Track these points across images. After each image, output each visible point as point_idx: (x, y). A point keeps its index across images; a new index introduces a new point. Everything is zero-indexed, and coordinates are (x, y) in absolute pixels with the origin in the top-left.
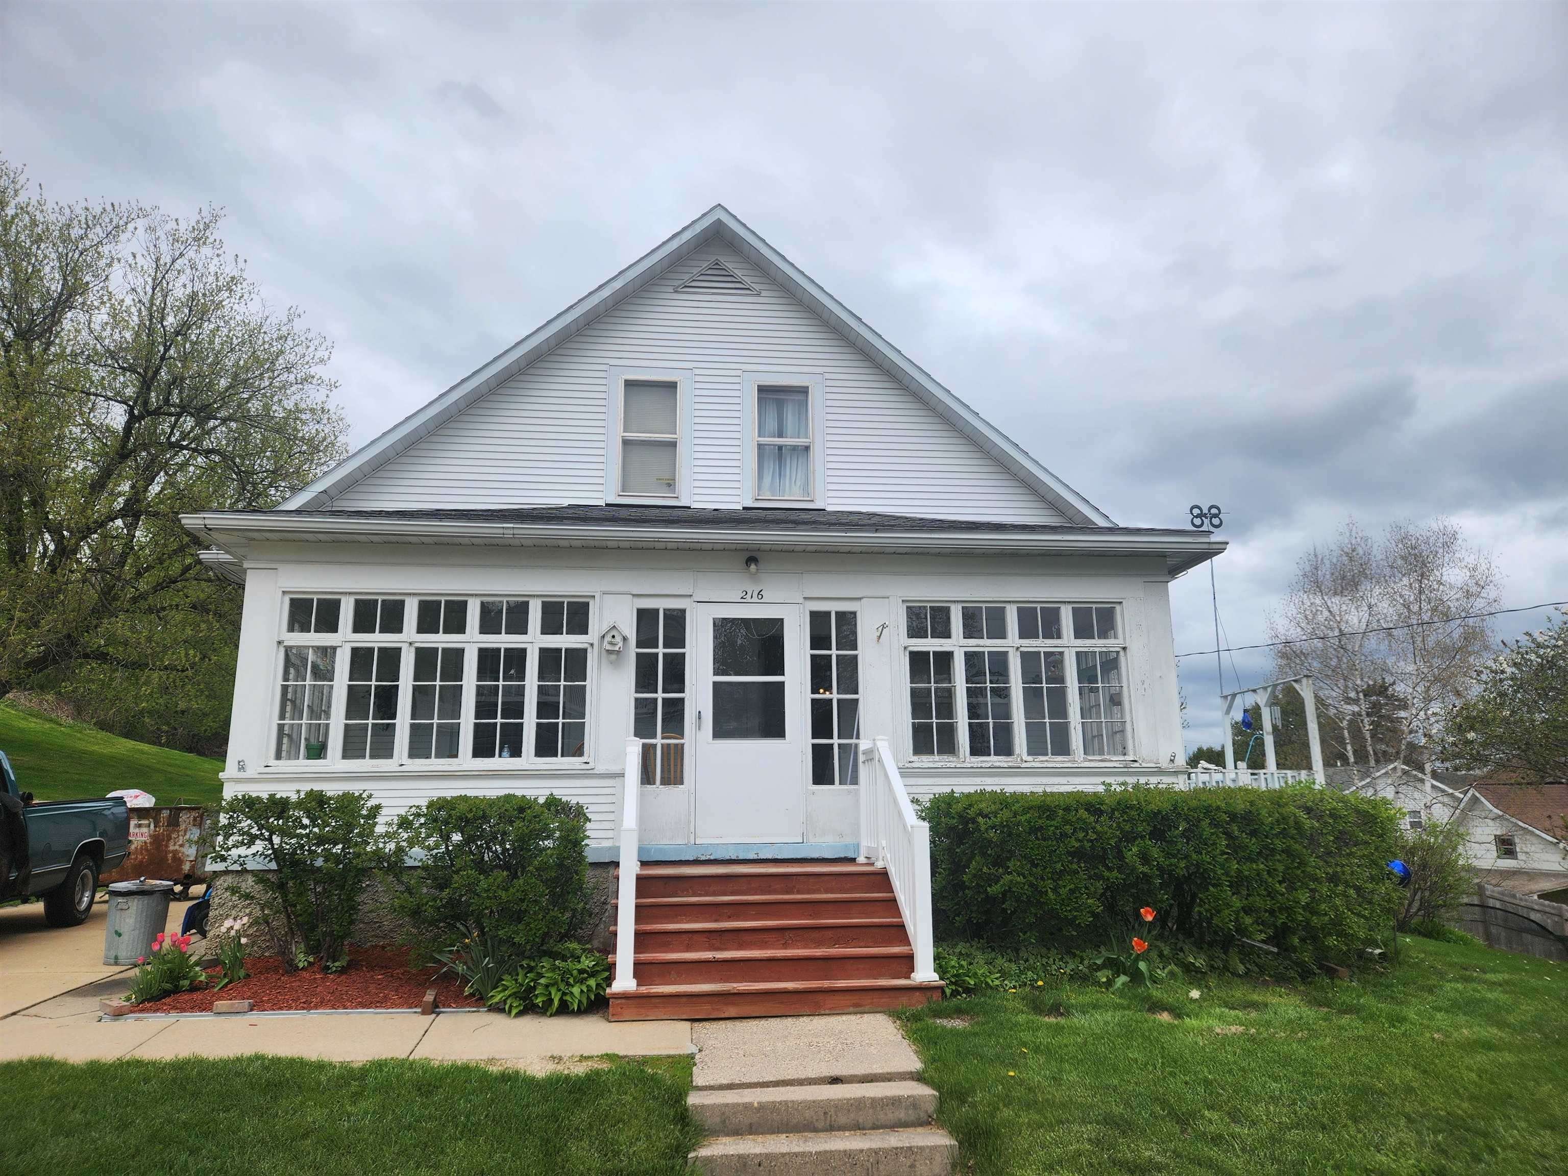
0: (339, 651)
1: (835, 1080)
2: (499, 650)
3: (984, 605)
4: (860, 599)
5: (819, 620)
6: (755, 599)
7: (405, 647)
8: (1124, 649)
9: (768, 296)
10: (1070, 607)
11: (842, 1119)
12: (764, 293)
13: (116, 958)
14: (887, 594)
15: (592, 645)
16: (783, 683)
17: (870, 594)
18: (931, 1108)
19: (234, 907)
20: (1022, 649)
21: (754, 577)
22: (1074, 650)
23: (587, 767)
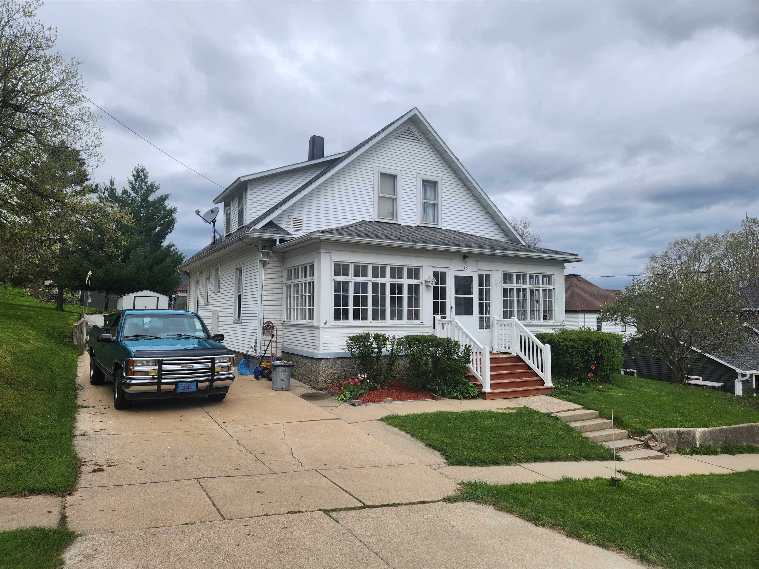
0: (350, 283)
1: (569, 410)
2: (396, 284)
3: (521, 274)
4: (492, 271)
5: (481, 276)
6: (465, 270)
7: (369, 282)
8: (554, 289)
9: (425, 145)
10: (542, 275)
11: (584, 418)
12: (424, 143)
13: (282, 388)
14: (499, 269)
15: (422, 283)
16: (472, 297)
17: (494, 269)
18: (598, 414)
19: (326, 370)
20: (530, 288)
21: (465, 263)
23: (422, 324)
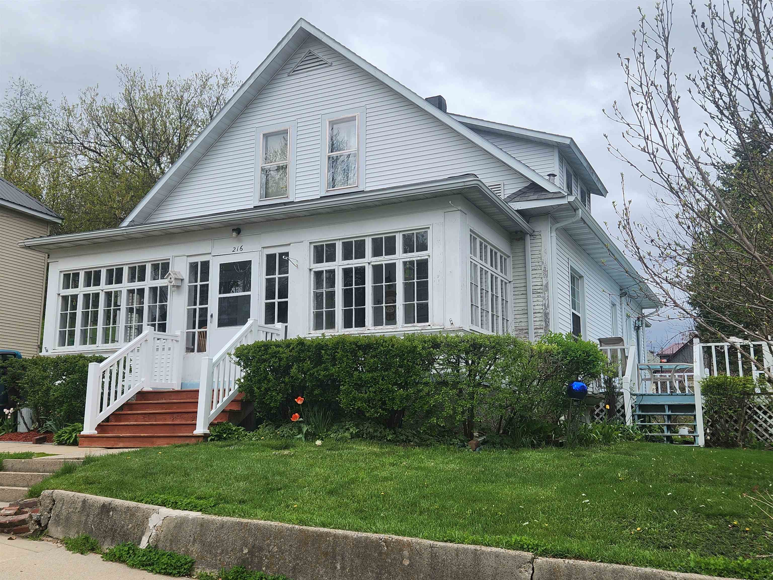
0: (79, 296)
2: (134, 290)
3: (353, 240)
4: (289, 244)
5: (270, 258)
6: (239, 251)
7: (101, 292)
8: (429, 256)
9: (336, 65)
10: (401, 234)
12: (334, 64)
14: (302, 240)
16: (250, 295)
17: (293, 241)
20: (372, 263)
21: (240, 241)
22: (401, 261)
